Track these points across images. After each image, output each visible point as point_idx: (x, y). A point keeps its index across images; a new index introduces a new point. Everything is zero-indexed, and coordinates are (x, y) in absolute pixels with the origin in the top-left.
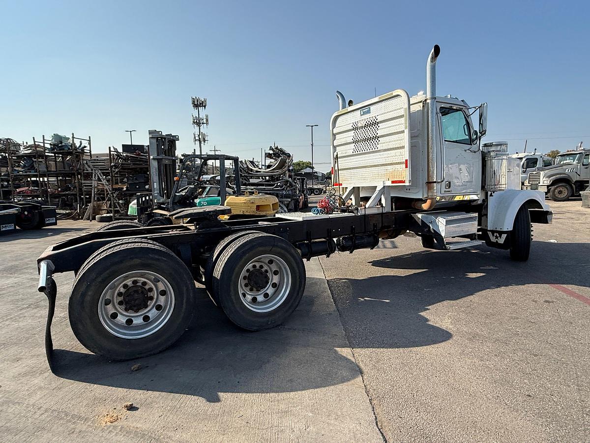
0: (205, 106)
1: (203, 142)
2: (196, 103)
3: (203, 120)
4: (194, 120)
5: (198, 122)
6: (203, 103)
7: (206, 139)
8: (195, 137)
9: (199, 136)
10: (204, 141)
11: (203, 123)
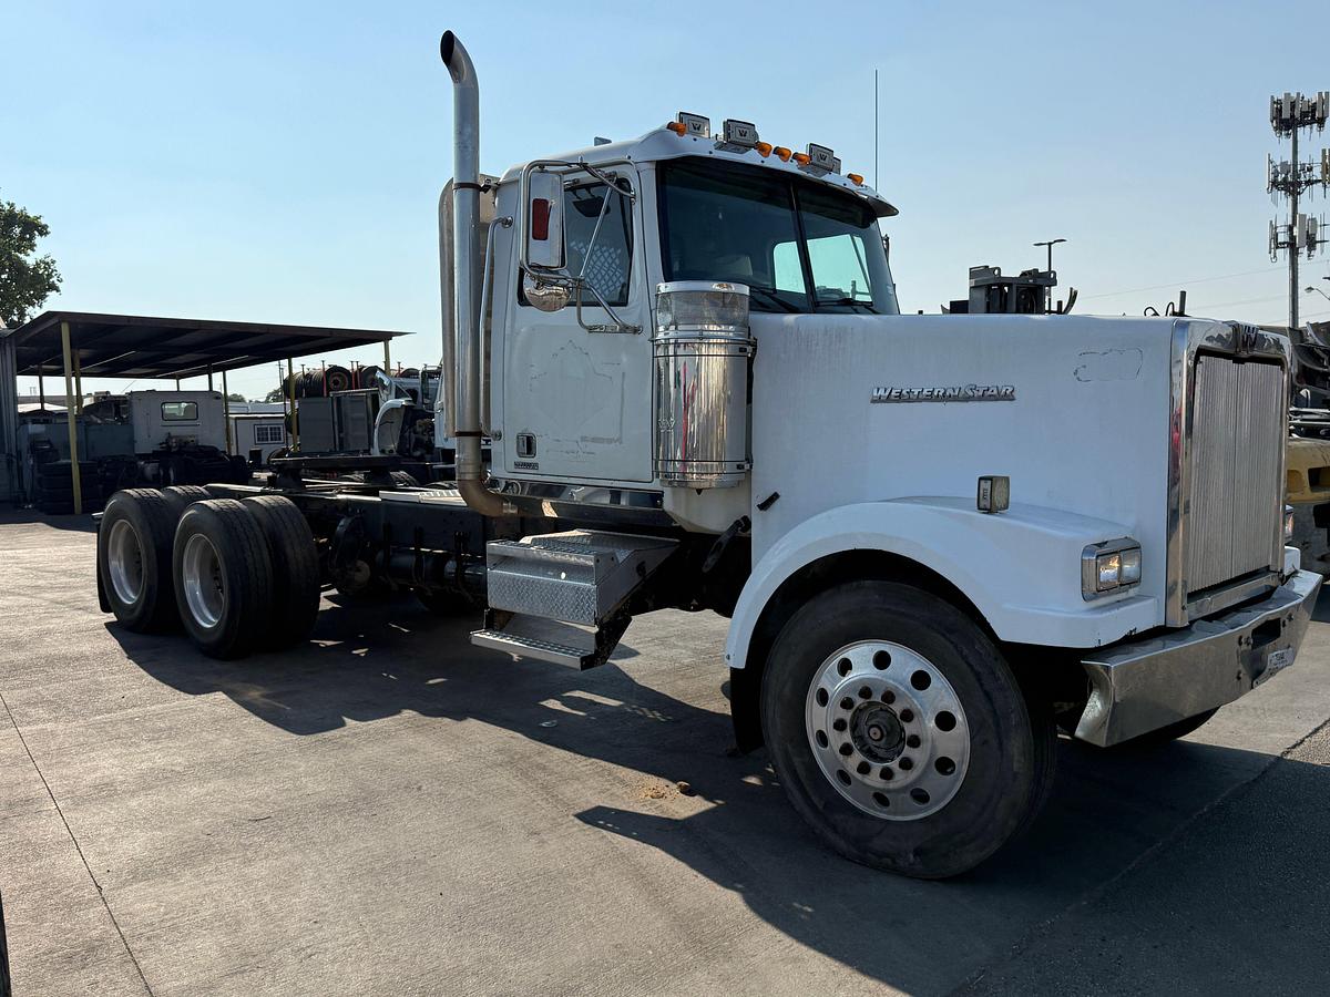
0: (1321, 122)
1: (1304, 251)
2: (1286, 114)
3: (1310, 169)
4: (1276, 174)
5: (1289, 182)
6: (1314, 111)
7: (1318, 239)
8: (1275, 237)
9: (1291, 229)
10: (1311, 243)
11: (1309, 183)
